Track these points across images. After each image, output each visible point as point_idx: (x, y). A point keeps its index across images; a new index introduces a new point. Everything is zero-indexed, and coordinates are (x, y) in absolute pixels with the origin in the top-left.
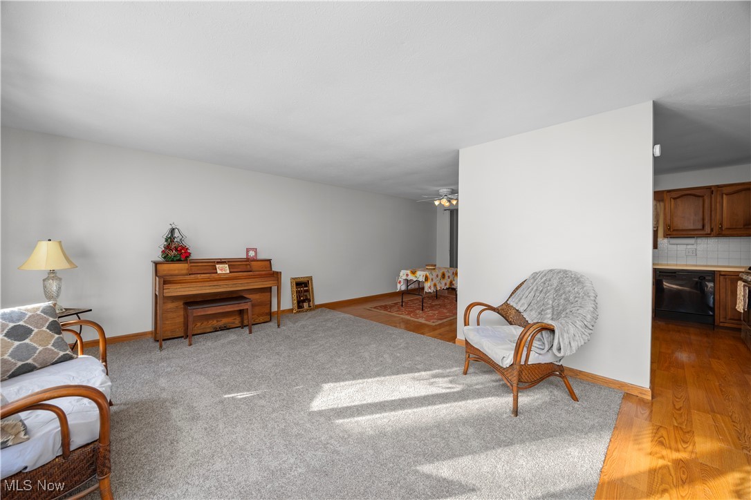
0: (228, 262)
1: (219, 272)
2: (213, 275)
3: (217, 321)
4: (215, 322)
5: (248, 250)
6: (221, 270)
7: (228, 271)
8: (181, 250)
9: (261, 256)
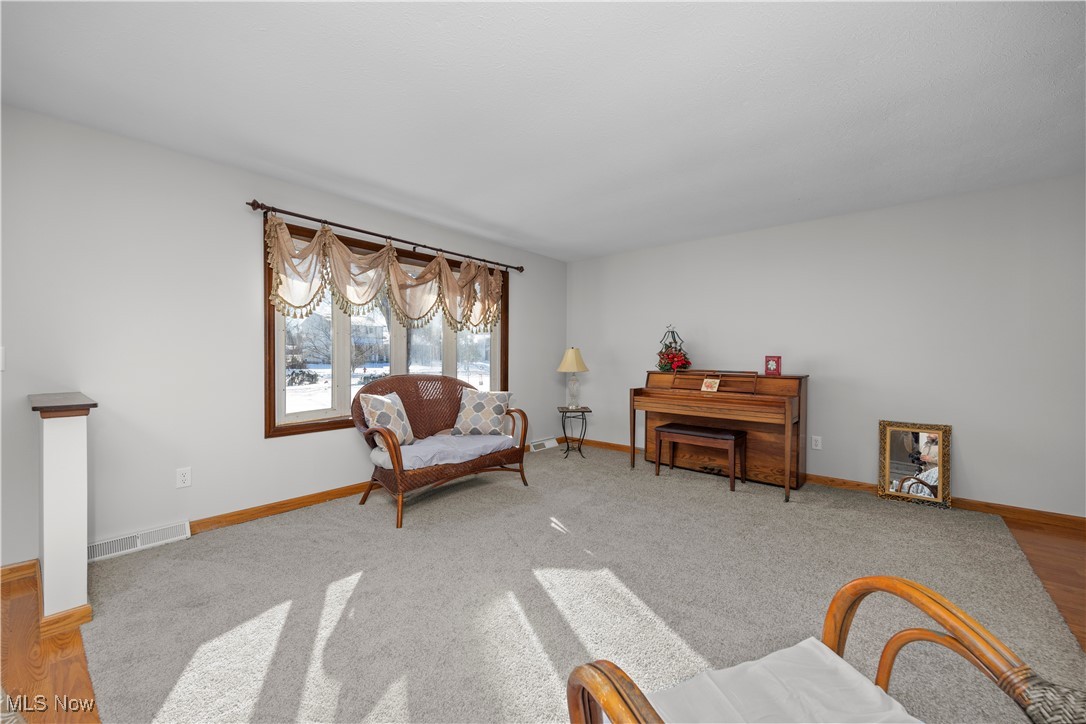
0: (723, 376)
1: (704, 388)
2: (694, 392)
3: (710, 460)
4: (706, 459)
5: (768, 359)
6: (707, 387)
7: (715, 390)
8: (673, 358)
9: (785, 371)
